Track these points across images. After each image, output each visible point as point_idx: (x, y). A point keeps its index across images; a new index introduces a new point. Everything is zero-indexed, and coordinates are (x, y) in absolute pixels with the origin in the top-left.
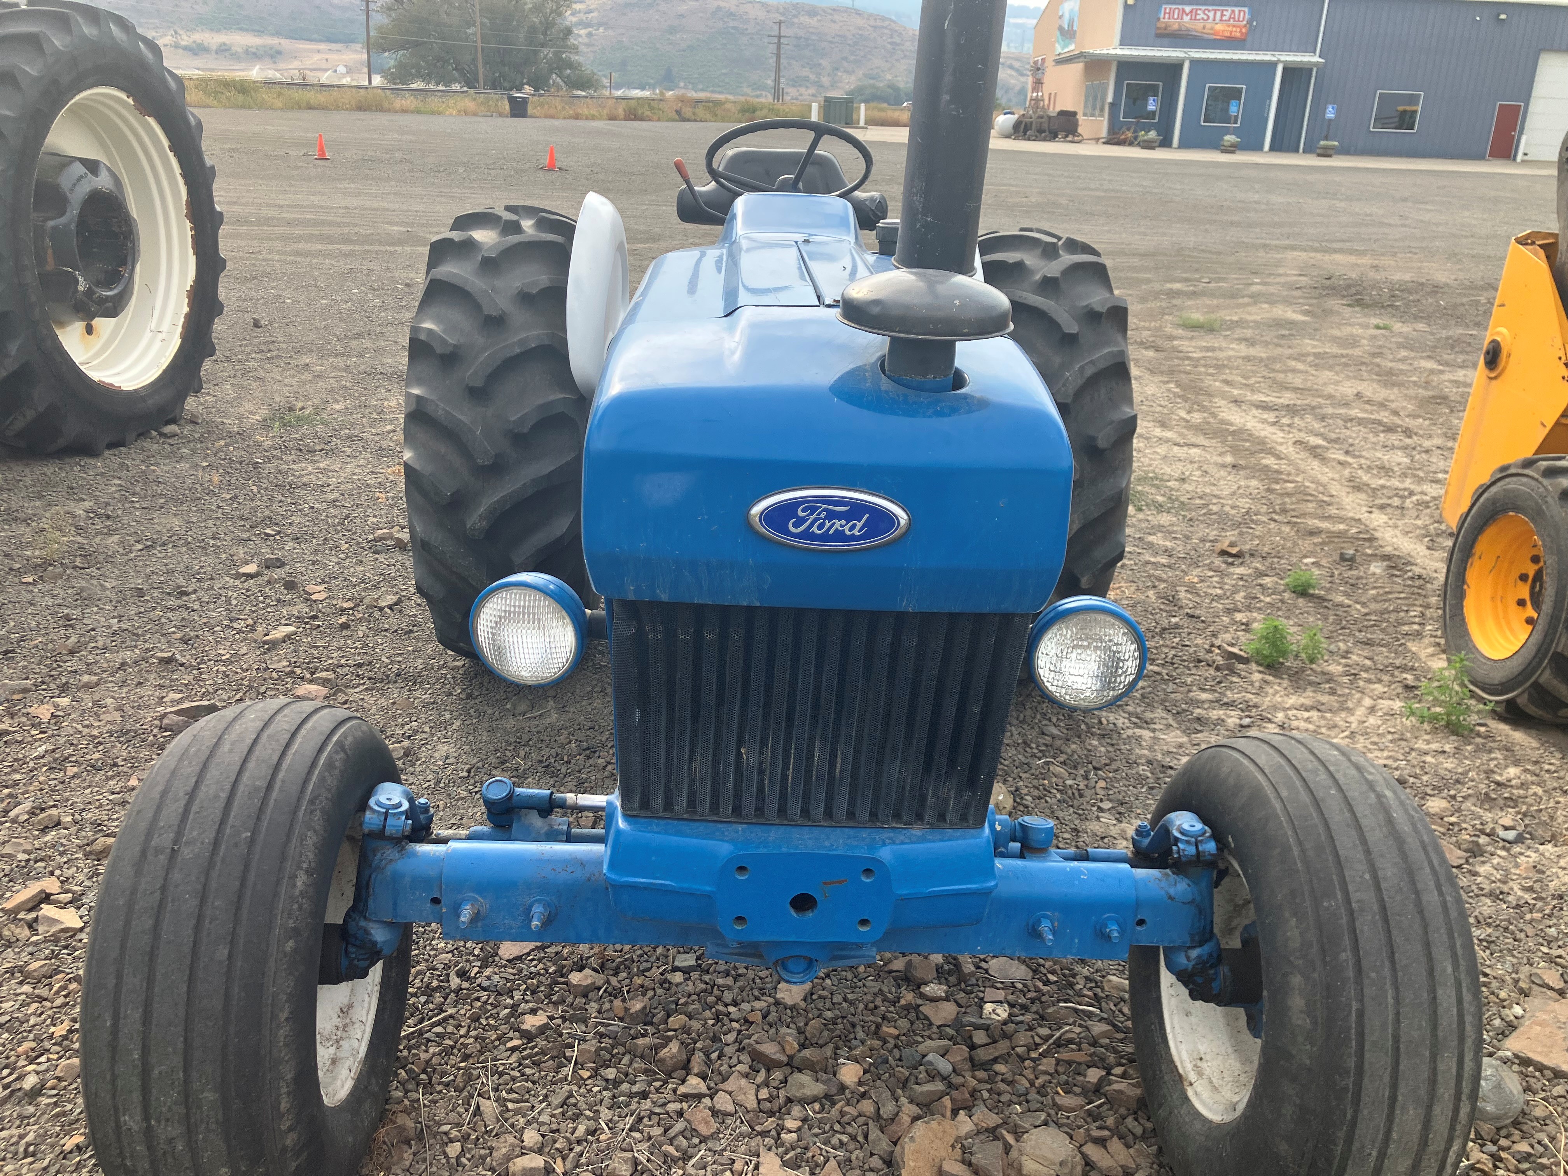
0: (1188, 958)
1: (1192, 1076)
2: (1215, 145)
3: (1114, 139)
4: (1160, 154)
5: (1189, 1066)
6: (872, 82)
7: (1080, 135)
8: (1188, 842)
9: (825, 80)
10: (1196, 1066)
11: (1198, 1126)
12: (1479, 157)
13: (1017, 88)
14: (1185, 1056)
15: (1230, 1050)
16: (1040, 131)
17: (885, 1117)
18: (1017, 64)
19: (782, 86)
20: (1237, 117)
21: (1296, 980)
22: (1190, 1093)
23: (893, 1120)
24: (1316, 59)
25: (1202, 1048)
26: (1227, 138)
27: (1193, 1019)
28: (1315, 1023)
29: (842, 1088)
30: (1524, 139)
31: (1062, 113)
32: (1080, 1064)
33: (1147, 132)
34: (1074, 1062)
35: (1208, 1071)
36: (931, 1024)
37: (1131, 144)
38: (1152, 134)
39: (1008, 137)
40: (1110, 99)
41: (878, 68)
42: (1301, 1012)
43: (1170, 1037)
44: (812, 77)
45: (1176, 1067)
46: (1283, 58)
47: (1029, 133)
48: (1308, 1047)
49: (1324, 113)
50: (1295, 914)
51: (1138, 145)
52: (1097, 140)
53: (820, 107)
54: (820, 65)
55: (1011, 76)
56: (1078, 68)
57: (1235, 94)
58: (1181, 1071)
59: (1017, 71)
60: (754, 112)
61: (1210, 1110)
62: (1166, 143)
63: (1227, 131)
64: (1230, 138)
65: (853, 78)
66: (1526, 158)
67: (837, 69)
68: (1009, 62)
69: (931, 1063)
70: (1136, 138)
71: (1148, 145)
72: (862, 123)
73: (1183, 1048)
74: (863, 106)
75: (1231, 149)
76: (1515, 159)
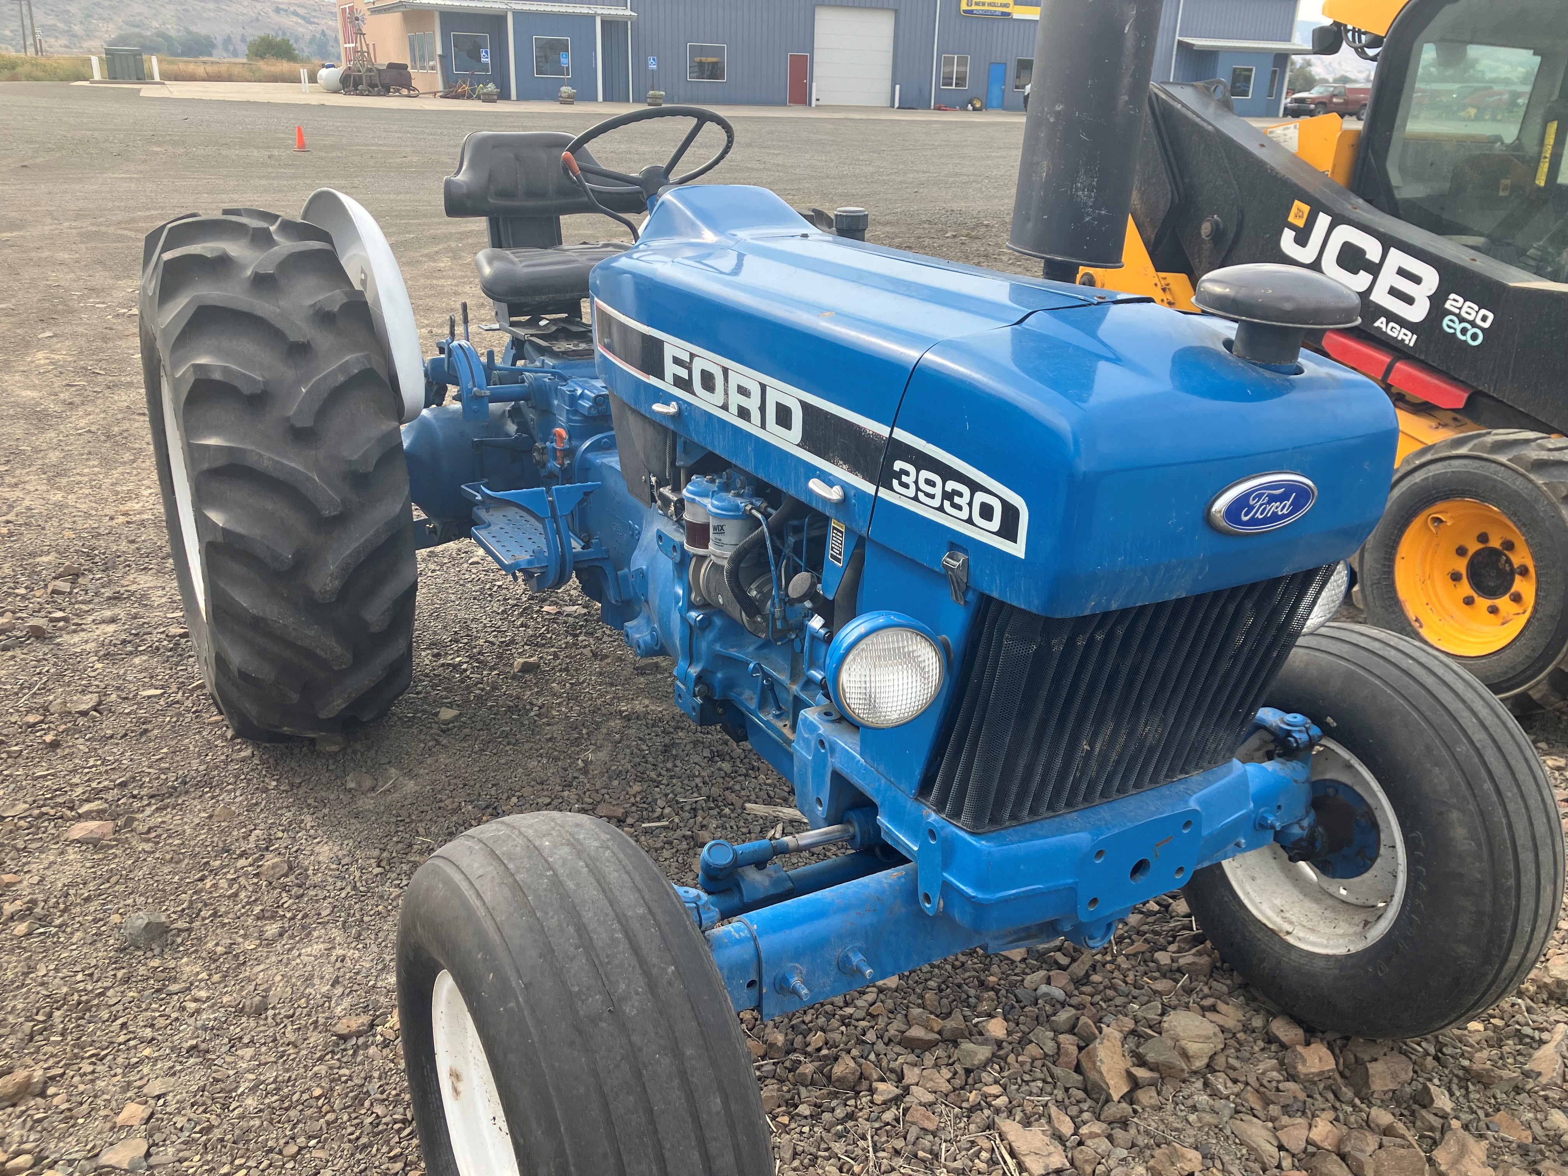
0: (1302, 828)
1: (1287, 927)
2: (553, 96)
3: (450, 94)
4: (501, 107)
5: (1279, 920)
6: (136, 30)
7: (415, 89)
8: (1300, 731)
9: (77, 29)
10: (1283, 918)
11: (1322, 963)
12: (782, 104)
13: (308, 37)
14: (1270, 913)
15: (1301, 897)
16: (372, 85)
17: (1051, 1053)
18: (302, 11)
19: (38, 37)
20: (568, 68)
21: (1455, 815)
22: (1291, 940)
23: (1058, 1053)
24: (628, 13)
25: (1278, 902)
26: (564, 89)
27: (1258, 881)
28: (1479, 845)
29: (999, 1044)
30: (814, 85)
31: (391, 66)
32: (1143, 953)
33: (485, 85)
34: (1139, 953)
35: (1294, 919)
36: (1013, 962)
37: (470, 97)
38: (491, 87)
39: (336, 92)
40: (439, 51)
41: (139, 14)
42: (1465, 839)
43: (1246, 902)
44: (60, 25)
45: (1265, 925)
46: (599, 11)
47: (360, 87)
48: (1477, 864)
49: (646, 64)
50: (1436, 765)
51: (478, 98)
52: (435, 93)
53: (100, 59)
54: (68, 11)
55: (297, 23)
56: (395, 18)
57: (563, 47)
58: (1270, 926)
59: (303, 18)
60: (13, 68)
61: (1326, 947)
62: (504, 95)
63: (562, 83)
64: (566, 90)
65: (111, 26)
66: (819, 103)
67: (90, 16)
68: (292, 9)
69: (1046, 994)
70: (473, 91)
71: (488, 98)
72: (157, 78)
73: (1265, 907)
74: (154, 59)
75: (569, 100)
76: (810, 104)
